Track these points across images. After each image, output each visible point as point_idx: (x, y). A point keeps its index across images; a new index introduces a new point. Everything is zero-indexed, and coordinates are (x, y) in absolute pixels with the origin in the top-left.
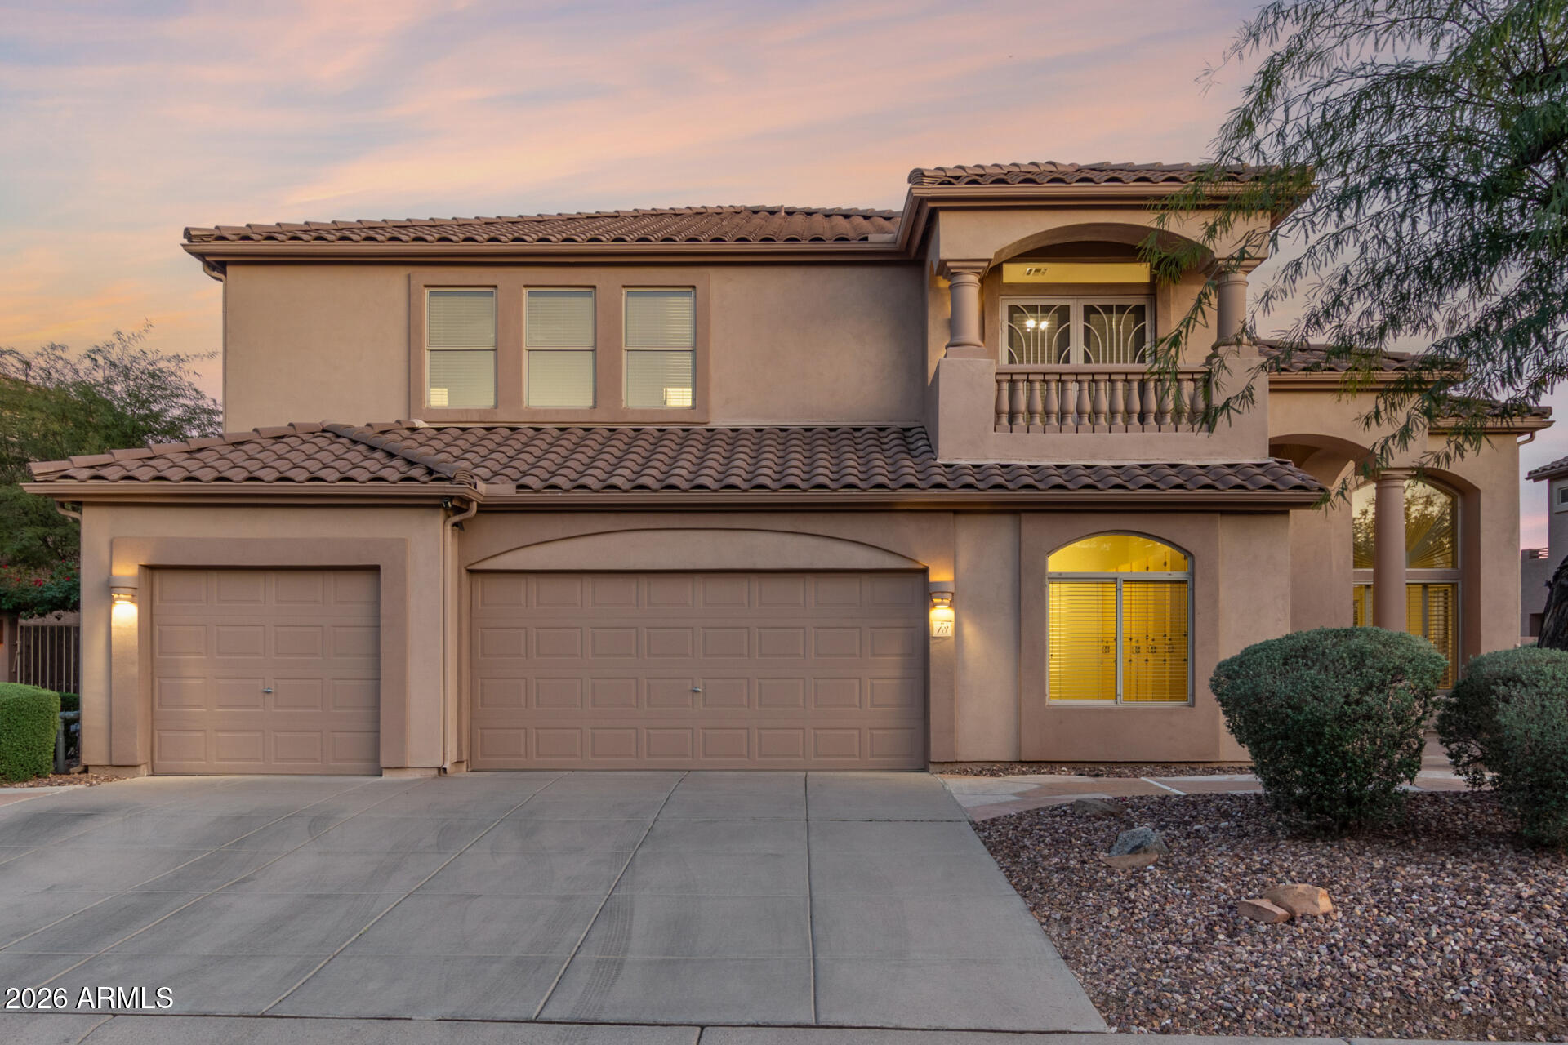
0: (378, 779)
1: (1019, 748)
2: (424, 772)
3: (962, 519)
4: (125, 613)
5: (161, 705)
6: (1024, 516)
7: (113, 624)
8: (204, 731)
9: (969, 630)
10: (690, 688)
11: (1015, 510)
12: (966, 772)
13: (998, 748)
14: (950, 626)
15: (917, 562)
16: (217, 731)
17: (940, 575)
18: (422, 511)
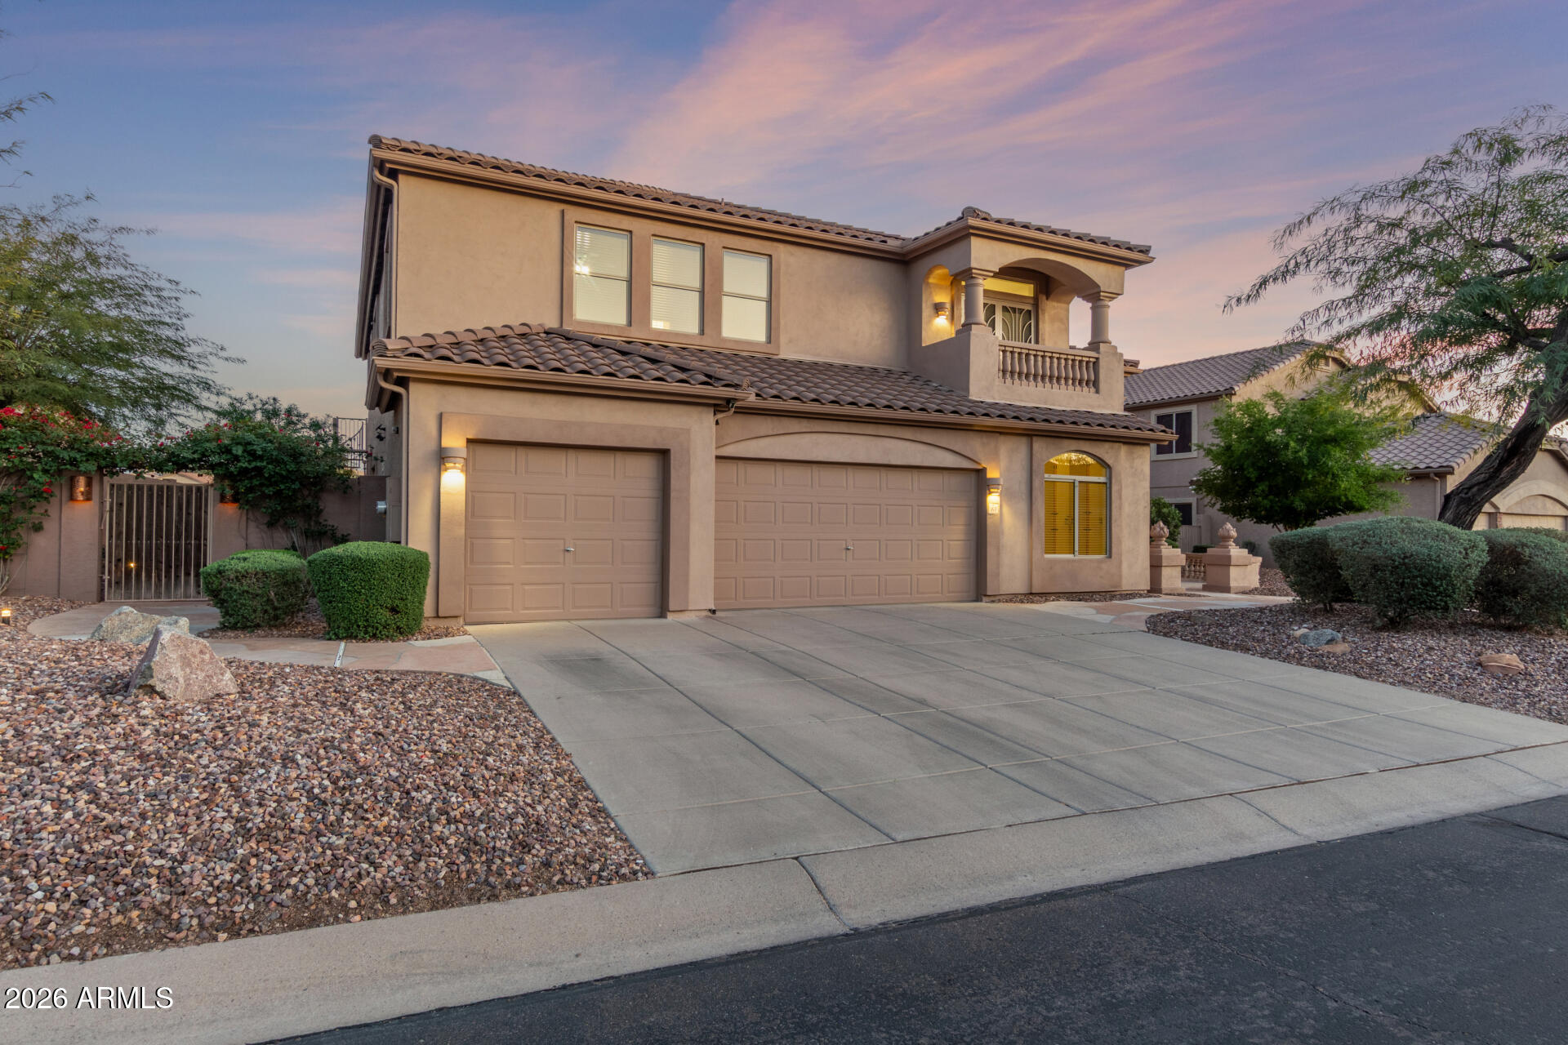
0: (662, 621)
1: (1031, 585)
2: (698, 613)
3: (1002, 438)
4: (454, 480)
5: (472, 562)
6: (1035, 439)
7: (442, 490)
8: (512, 584)
9: (1006, 510)
10: (844, 546)
11: (1030, 435)
12: (999, 601)
13: (1019, 586)
14: (998, 506)
15: (979, 464)
16: (523, 584)
17: (992, 473)
18: (700, 409)
